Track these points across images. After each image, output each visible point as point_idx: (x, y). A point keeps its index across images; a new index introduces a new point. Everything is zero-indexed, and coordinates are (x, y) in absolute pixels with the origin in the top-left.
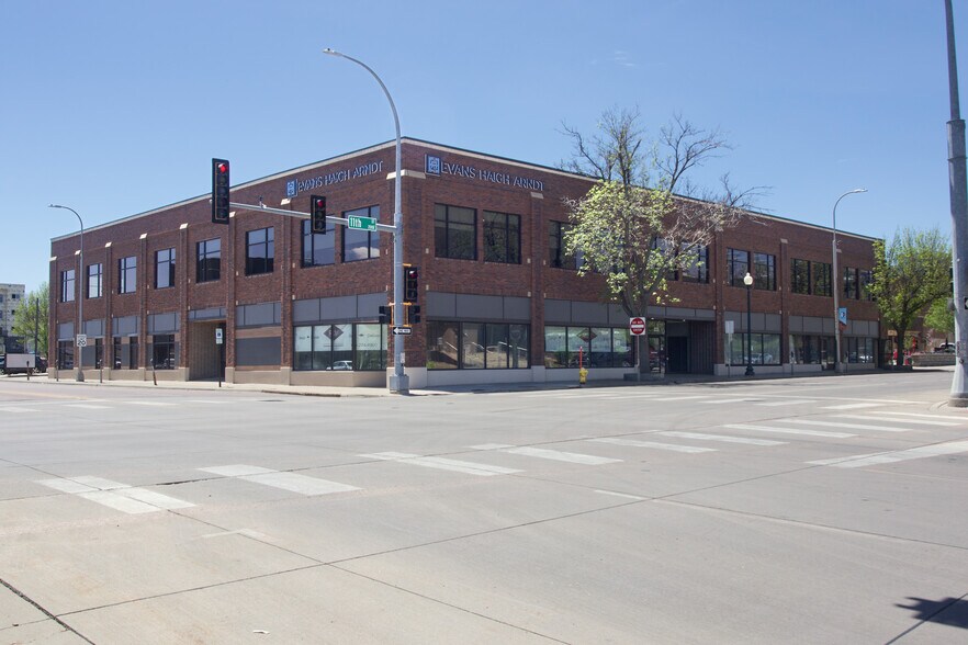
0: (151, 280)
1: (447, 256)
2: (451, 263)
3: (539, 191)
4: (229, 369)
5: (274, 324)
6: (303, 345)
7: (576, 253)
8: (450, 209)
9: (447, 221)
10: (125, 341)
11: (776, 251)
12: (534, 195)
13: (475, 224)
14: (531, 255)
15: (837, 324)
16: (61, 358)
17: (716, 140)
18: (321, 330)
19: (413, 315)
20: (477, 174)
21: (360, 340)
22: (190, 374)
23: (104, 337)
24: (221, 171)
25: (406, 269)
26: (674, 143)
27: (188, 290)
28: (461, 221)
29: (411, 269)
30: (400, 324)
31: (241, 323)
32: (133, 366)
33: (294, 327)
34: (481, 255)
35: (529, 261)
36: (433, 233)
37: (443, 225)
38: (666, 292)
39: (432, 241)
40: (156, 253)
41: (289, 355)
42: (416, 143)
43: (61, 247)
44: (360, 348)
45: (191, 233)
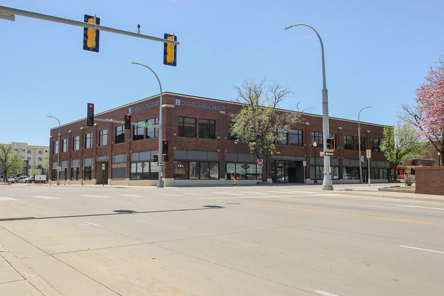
0: (84, 145)
1: (183, 136)
2: (185, 139)
3: (224, 111)
4: (109, 180)
5: (124, 162)
6: (133, 170)
7: (236, 135)
8: (185, 118)
9: (184, 123)
10: (75, 169)
11: (336, 132)
12: (221, 112)
13: (196, 124)
14: (219, 136)
15: (360, 162)
16: (53, 176)
17: (288, 91)
18: (140, 164)
19: (166, 159)
20: (197, 105)
21: (152, 168)
22: (97, 182)
23: (67, 167)
24: (91, 108)
25: (164, 142)
26: (274, 92)
27: (96, 149)
28: (190, 123)
29: (165, 141)
30: (161, 162)
31: (113, 162)
32: (77, 179)
33: (131, 163)
34: (198, 135)
35: (219, 138)
36: (177, 128)
37: (182, 125)
38: (275, 150)
39: (177, 131)
40: (86, 135)
41: (129, 174)
42: (171, 94)
43: (54, 132)
44: (152, 171)
45: (98, 127)
